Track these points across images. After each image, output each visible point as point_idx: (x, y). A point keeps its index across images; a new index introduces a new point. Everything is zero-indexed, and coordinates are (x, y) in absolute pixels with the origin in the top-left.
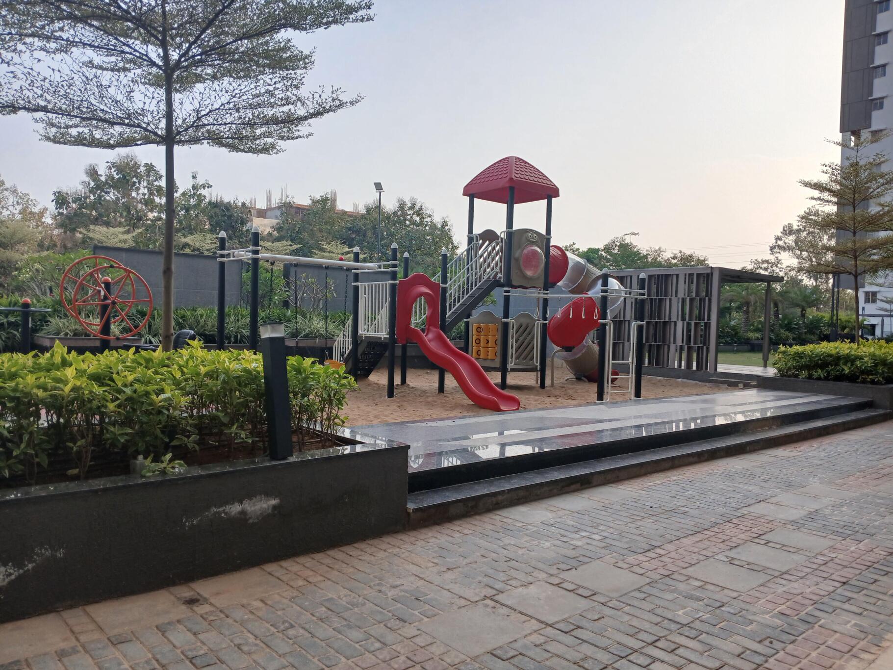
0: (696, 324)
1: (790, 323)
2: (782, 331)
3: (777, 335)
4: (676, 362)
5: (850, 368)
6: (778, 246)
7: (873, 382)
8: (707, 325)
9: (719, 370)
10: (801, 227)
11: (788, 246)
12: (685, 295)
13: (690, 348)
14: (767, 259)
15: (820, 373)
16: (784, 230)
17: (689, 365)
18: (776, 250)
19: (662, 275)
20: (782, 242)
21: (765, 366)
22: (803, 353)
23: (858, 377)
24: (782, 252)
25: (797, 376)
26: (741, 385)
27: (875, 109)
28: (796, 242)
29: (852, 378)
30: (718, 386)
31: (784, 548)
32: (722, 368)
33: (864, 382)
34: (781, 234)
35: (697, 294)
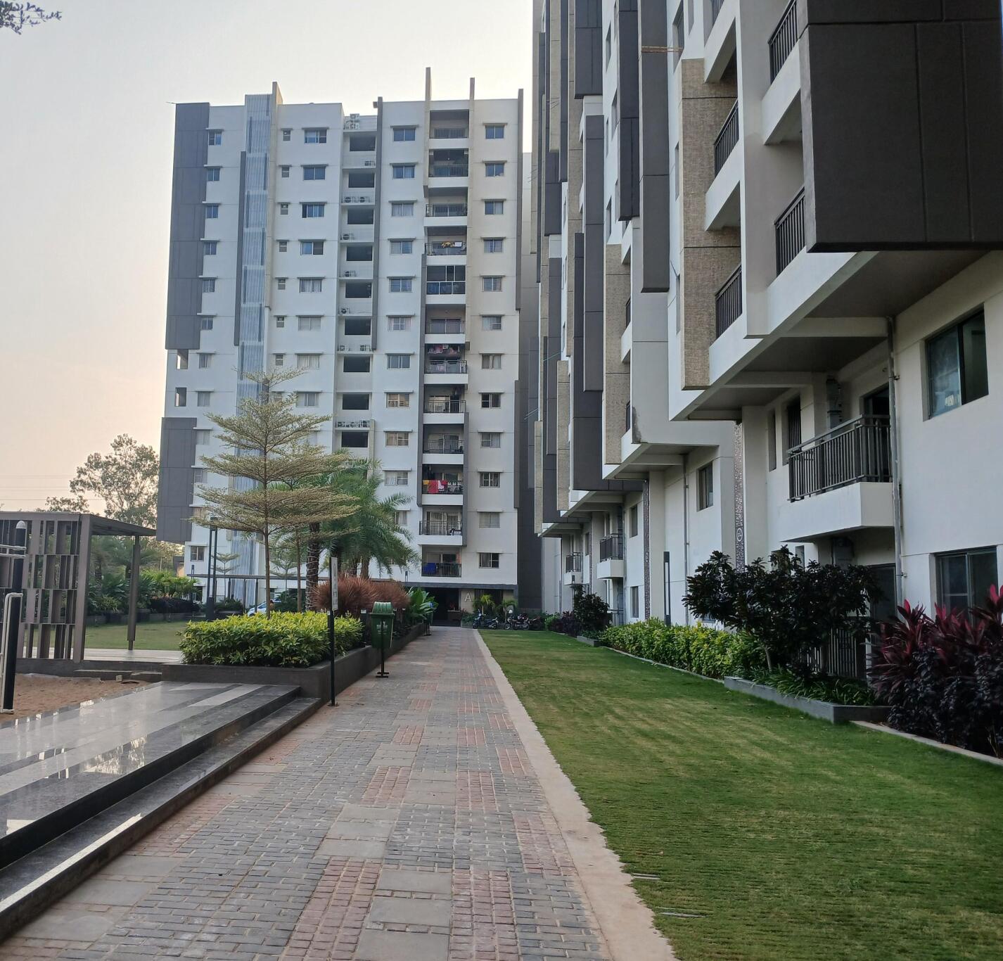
0: (56, 593)
1: (114, 587)
2: (105, 597)
3: (99, 603)
4: (25, 648)
5: (273, 649)
6: (81, 481)
7: (297, 665)
8: (72, 595)
9: (86, 658)
10: (110, 460)
11: (94, 484)
12: (40, 552)
13: (46, 629)
14: (68, 498)
15: (240, 656)
16: (89, 461)
17: (43, 652)
18: (79, 487)
19: (6, 521)
20: (87, 476)
21: (131, 648)
22: (219, 631)
23: (281, 660)
24: (86, 490)
25: (209, 661)
26: (119, 678)
27: (204, 328)
28: (104, 479)
29: (274, 661)
30: (87, 681)
31: (414, 896)
32: (91, 654)
33: (288, 665)
34: (85, 467)
35: (58, 552)
